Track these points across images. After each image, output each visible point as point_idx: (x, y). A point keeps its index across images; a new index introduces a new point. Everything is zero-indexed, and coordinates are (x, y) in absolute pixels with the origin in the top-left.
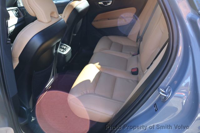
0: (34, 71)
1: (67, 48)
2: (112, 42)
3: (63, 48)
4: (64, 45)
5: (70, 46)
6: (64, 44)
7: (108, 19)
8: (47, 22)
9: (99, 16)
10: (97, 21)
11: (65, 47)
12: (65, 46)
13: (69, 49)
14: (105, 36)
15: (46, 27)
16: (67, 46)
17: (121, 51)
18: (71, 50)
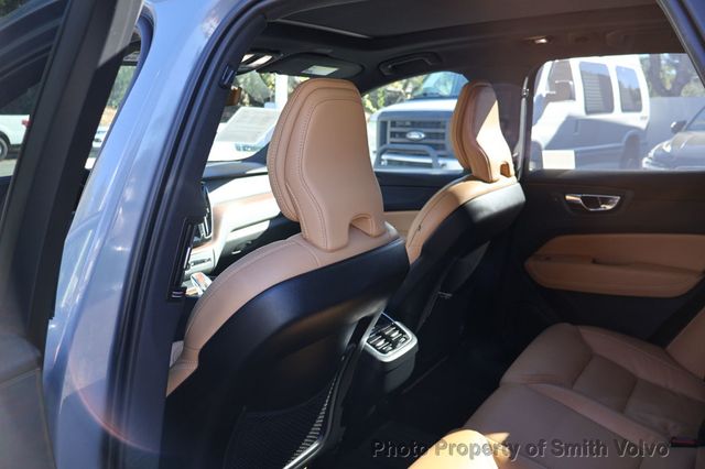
0: (244, 408)
1: (403, 340)
2: (590, 355)
3: (388, 339)
4: (395, 325)
5: (416, 335)
6: (397, 323)
7: (594, 262)
8: (329, 247)
9: (560, 243)
10: (548, 259)
11: (395, 335)
12: (398, 328)
13: (410, 343)
14: (567, 325)
15: (320, 266)
16: (404, 333)
17: (621, 409)
18: (417, 350)
